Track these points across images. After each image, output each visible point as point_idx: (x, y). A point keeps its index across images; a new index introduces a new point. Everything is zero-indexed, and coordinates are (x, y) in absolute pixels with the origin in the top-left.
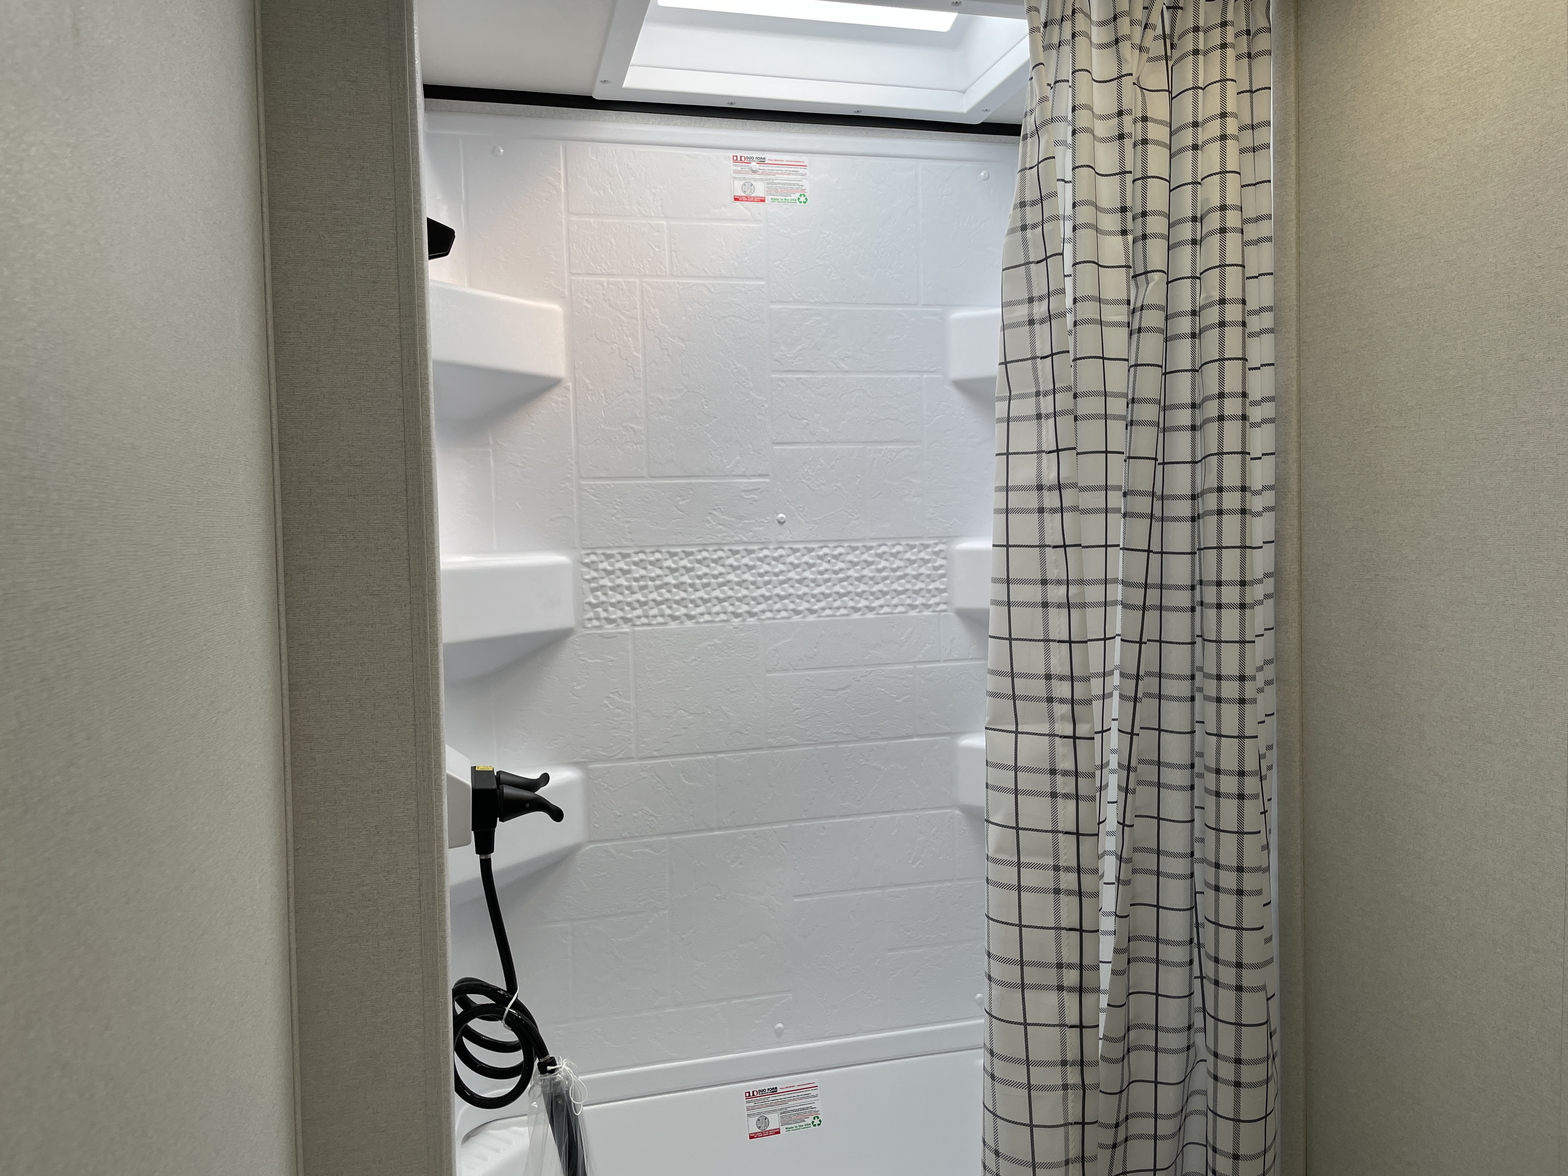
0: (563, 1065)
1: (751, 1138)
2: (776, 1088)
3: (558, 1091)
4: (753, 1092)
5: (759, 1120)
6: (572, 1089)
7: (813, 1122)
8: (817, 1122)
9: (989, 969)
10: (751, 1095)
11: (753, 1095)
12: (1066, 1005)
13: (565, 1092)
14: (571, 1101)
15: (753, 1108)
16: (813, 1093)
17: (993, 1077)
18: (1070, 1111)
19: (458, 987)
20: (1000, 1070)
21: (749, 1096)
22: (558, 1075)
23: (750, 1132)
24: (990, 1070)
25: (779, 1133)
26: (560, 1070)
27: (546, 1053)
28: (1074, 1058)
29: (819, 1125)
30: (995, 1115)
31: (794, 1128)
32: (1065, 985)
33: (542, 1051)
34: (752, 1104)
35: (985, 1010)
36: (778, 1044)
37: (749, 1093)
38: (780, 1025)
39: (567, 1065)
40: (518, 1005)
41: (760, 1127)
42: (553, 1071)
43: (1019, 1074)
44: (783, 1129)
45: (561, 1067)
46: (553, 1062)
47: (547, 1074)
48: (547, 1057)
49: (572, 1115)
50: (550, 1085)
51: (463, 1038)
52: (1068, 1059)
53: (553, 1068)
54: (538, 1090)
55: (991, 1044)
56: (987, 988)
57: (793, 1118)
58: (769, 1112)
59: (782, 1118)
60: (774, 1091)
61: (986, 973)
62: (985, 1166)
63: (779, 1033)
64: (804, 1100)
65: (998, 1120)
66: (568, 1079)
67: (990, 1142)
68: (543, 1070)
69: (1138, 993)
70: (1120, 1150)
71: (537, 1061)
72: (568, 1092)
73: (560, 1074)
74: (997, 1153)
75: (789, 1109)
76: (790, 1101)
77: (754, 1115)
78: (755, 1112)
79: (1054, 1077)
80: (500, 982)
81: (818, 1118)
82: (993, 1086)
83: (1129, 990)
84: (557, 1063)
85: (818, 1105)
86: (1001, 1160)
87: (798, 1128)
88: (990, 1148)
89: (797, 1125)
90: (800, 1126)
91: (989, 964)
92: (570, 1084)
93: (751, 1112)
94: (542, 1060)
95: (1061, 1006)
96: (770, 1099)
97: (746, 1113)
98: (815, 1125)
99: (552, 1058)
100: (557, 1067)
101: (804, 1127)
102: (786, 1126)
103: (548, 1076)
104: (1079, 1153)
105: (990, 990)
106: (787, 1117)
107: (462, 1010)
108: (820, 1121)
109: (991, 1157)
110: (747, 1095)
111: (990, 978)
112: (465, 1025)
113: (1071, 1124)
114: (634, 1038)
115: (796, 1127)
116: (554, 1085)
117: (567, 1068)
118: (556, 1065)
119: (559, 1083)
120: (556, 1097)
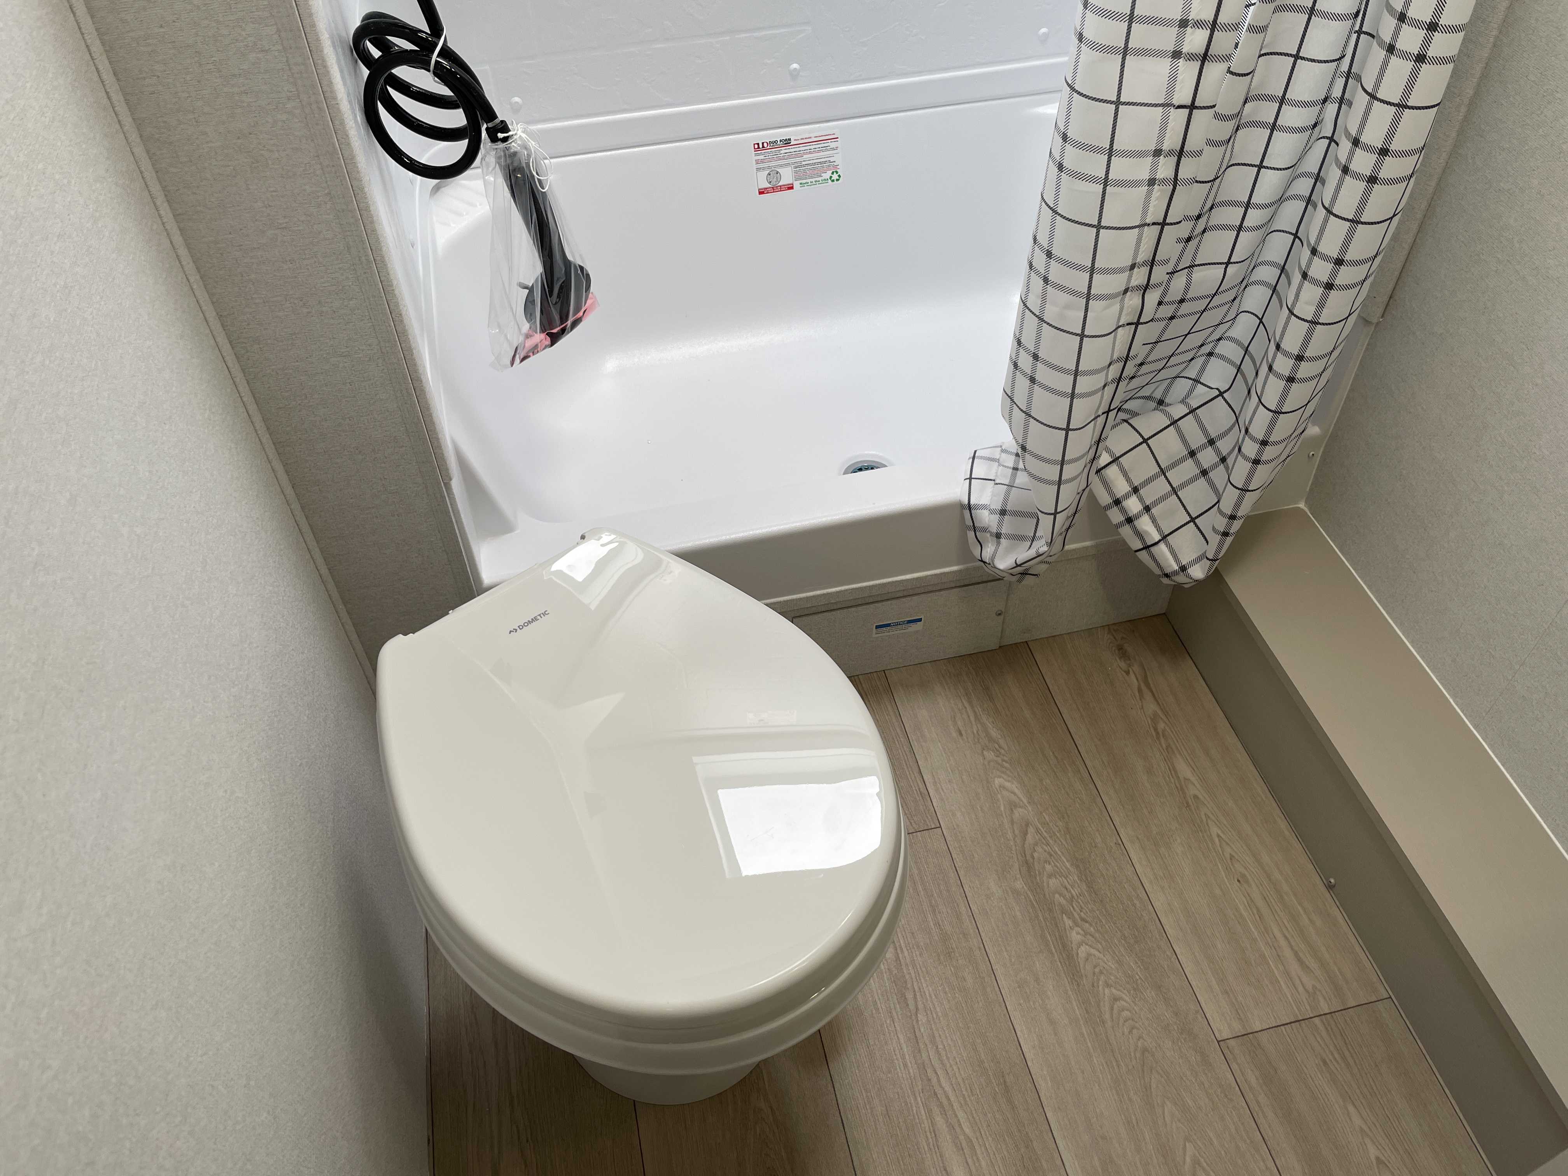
0: (518, 131)
1: (761, 193)
2: (790, 139)
3: (515, 164)
4: (763, 143)
5: (770, 174)
6: (533, 162)
7: (831, 177)
8: (835, 177)
9: (1082, 24)
10: (761, 146)
11: (763, 147)
12: (1180, 78)
13: (524, 166)
14: (534, 176)
15: (762, 161)
16: (833, 145)
17: (1060, 167)
18: (1151, 209)
19: (368, 24)
20: (1073, 158)
21: (759, 148)
22: (513, 144)
23: (760, 187)
24: (1058, 158)
25: (792, 188)
26: (515, 137)
27: (495, 117)
28: (1172, 147)
29: (837, 180)
30: (1055, 212)
31: (810, 184)
32: (1184, 51)
33: (490, 115)
34: (762, 157)
35: (1067, 82)
36: (793, 89)
37: (758, 144)
38: (795, 66)
39: (524, 132)
40: (447, 53)
41: (770, 182)
42: (505, 140)
43: (1096, 165)
44: (796, 185)
45: (516, 134)
46: (504, 127)
47: (499, 143)
48: (497, 121)
49: (538, 192)
50: (505, 155)
51: (388, 88)
52: (1163, 148)
53: (506, 135)
54: (491, 159)
55: (1066, 125)
56: (1074, 51)
57: (806, 173)
58: (781, 166)
59: (796, 172)
60: (787, 142)
61: (1076, 29)
62: (1031, 266)
63: (794, 75)
64: (822, 154)
65: (1058, 217)
66: (526, 148)
67: (1043, 240)
68: (494, 139)
69: (1271, 54)
70: (1193, 244)
71: (485, 126)
72: (528, 165)
73: (515, 143)
74: (1049, 254)
75: (804, 163)
76: (807, 153)
77: (764, 169)
78: (766, 165)
79: (1141, 169)
80: (419, 22)
81: (837, 172)
82: (1059, 178)
83: (1261, 50)
84: (510, 127)
85: (838, 159)
86: (1052, 262)
87: (814, 183)
88: (1041, 247)
89: (813, 180)
90: (816, 181)
91: (1083, 17)
92: (529, 156)
93: (761, 166)
94: (490, 125)
95: (1173, 79)
96: (782, 152)
97: (755, 166)
98: (833, 181)
99: (502, 122)
100: (510, 133)
101: (821, 182)
102: (801, 181)
103: (501, 145)
104: (1150, 256)
105: (1078, 55)
106: (802, 173)
107: (380, 54)
108: (839, 176)
109: (1040, 260)
110: (756, 146)
111: (1080, 37)
112: (389, 72)
113: (1149, 224)
114: (618, 79)
115: (811, 182)
116: (510, 156)
117: (524, 135)
118: (510, 131)
119: (515, 154)
120: (514, 170)
